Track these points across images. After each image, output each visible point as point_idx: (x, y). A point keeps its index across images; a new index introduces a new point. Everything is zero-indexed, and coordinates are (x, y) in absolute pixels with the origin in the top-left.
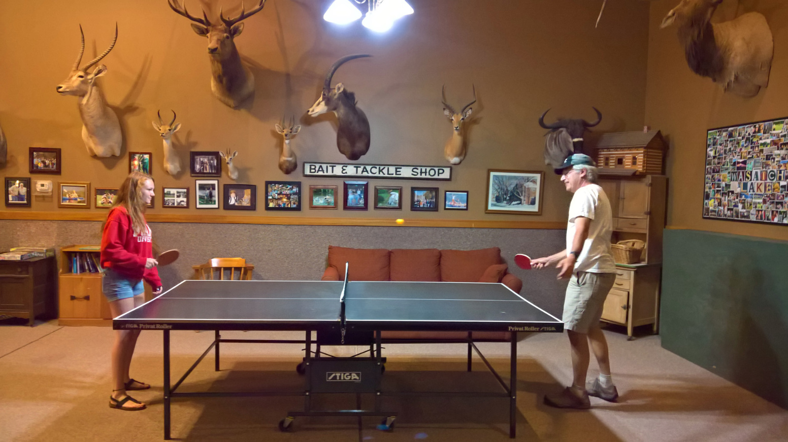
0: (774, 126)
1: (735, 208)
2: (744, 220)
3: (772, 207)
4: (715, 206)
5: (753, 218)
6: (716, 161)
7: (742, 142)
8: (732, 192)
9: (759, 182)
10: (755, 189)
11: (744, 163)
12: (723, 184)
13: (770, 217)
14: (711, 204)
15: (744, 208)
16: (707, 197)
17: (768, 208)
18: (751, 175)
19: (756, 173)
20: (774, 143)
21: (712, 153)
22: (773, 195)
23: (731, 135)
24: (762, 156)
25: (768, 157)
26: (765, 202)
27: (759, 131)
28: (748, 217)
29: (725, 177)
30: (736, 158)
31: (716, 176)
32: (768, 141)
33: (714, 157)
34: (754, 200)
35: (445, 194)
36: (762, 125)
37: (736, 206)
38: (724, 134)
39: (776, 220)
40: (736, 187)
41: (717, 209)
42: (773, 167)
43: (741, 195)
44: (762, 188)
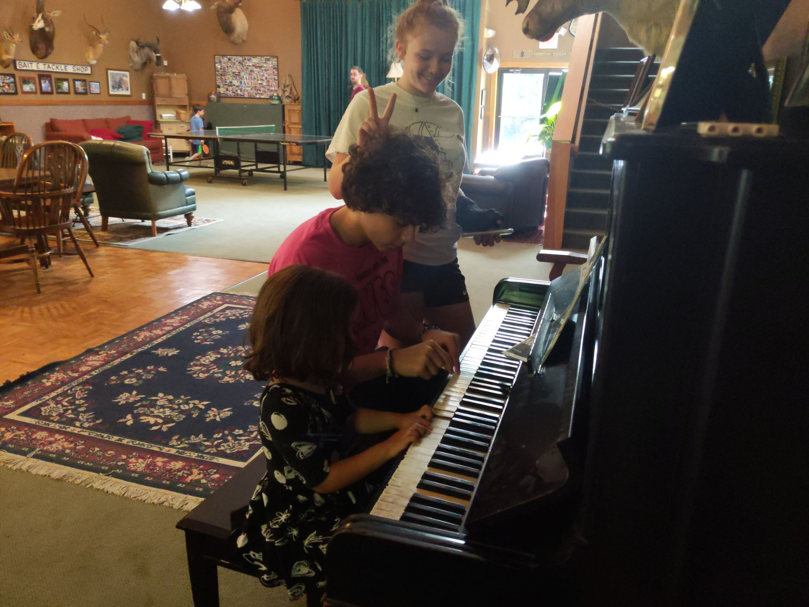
0: (252, 59)
1: (236, 92)
2: (243, 97)
3: (255, 92)
4: (224, 91)
5: (246, 96)
6: (222, 70)
7: (237, 63)
8: (234, 85)
9: (248, 81)
10: (246, 84)
11: (239, 72)
12: (228, 81)
13: (255, 95)
14: (222, 90)
15: (241, 92)
16: (219, 87)
17: (253, 92)
18: (243, 78)
19: (246, 78)
20: (254, 66)
21: (219, 67)
22: (255, 87)
23: (229, 60)
24: (248, 71)
25: (251, 71)
26: (252, 89)
27: (245, 60)
28: (243, 96)
29: (229, 78)
30: (234, 70)
31: (223, 77)
32: (251, 64)
33: (221, 69)
34: (246, 89)
35: (89, 84)
36: (247, 57)
37: (237, 91)
38: (226, 59)
39: (258, 97)
40: (235, 82)
41: (225, 93)
42: (254, 75)
43: (239, 86)
44: (250, 84)
